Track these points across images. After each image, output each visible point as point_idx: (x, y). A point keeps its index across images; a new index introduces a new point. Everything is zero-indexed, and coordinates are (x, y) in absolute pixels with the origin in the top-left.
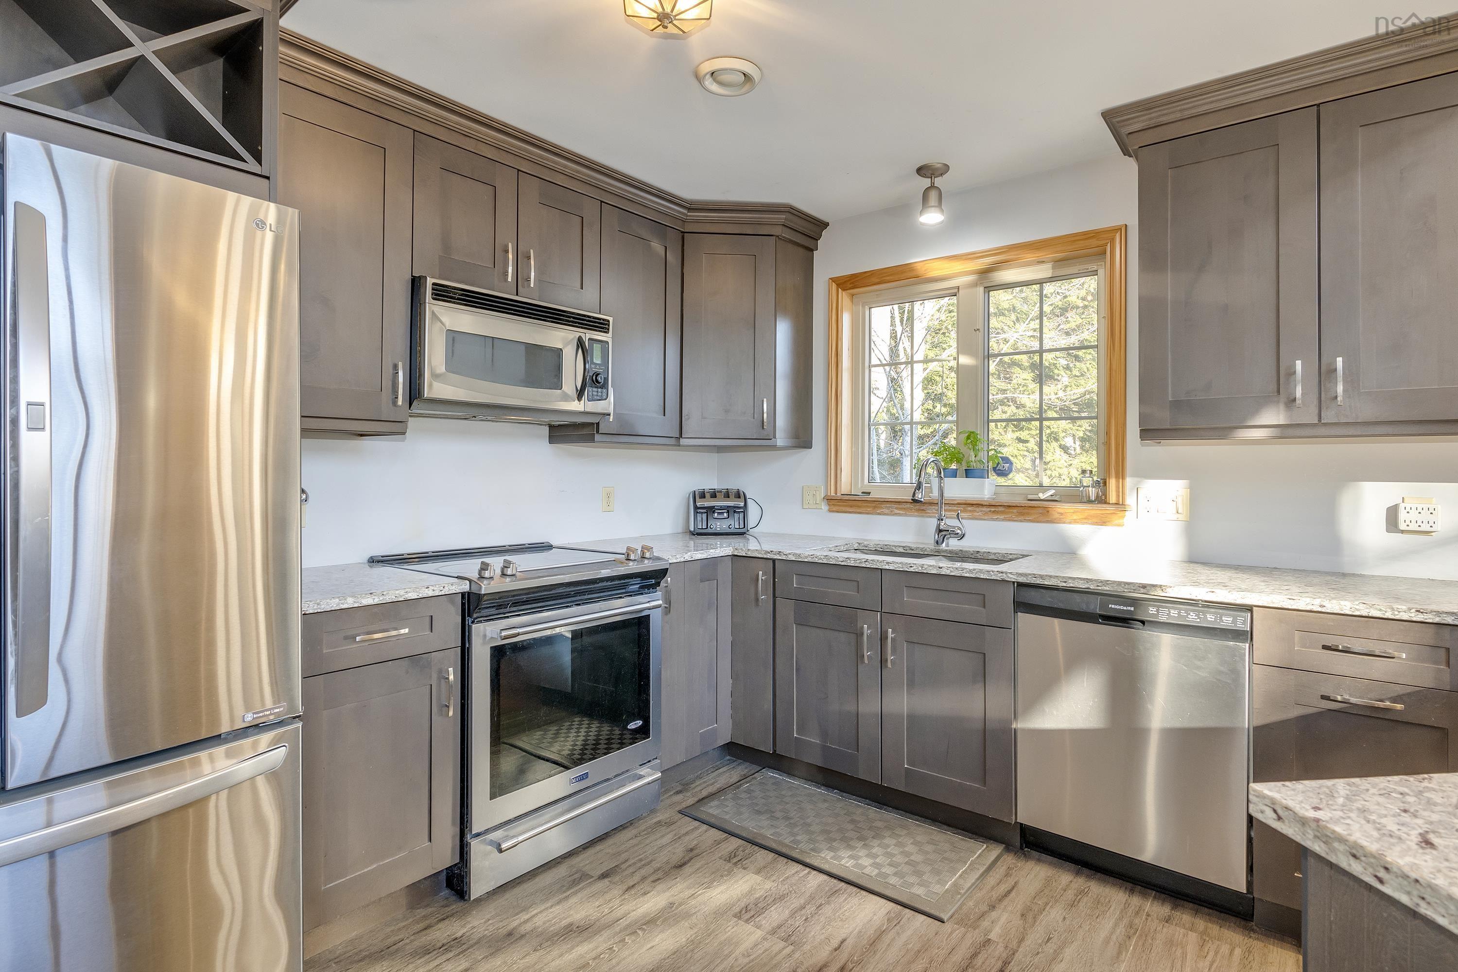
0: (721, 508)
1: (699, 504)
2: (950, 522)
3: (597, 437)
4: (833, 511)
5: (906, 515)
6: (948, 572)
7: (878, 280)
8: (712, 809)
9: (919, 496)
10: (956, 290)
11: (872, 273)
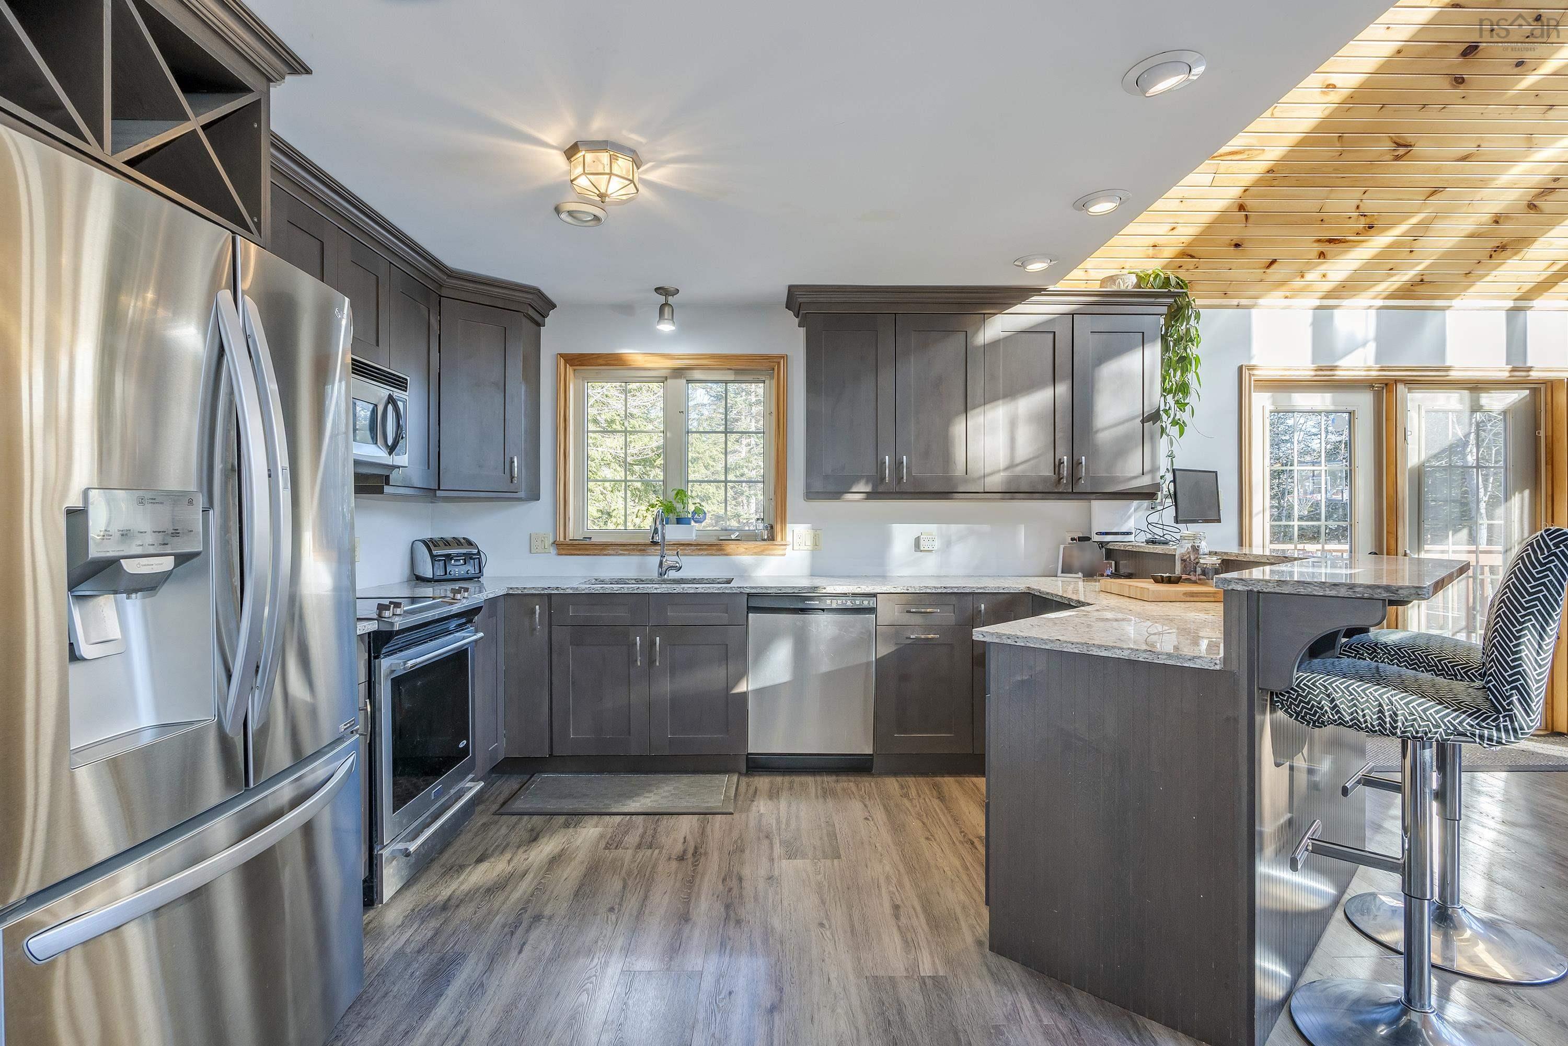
0: (457, 556)
1: (435, 553)
2: (671, 559)
4: (562, 555)
5: (629, 555)
7: (604, 362)
9: (658, 538)
10: (664, 379)
11: (599, 356)
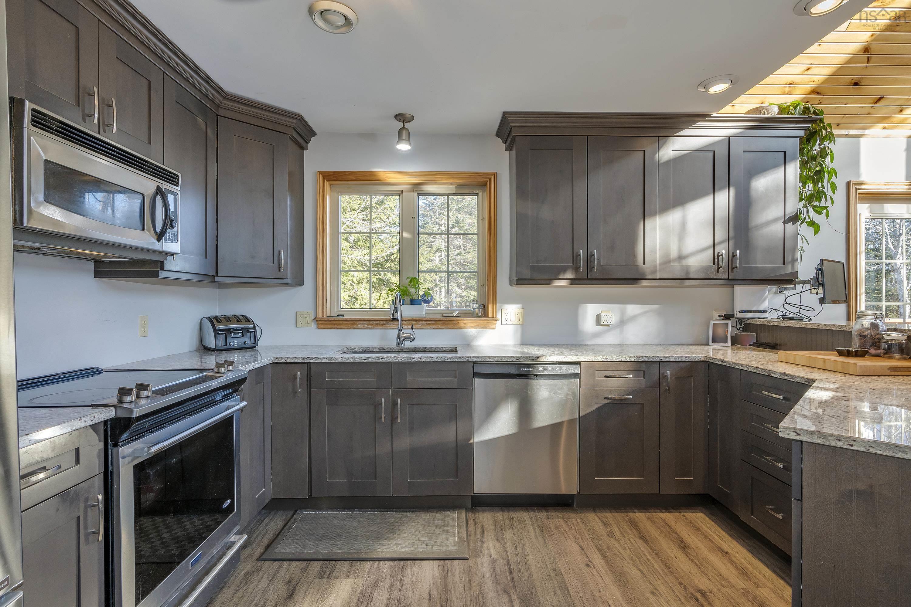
0: (237, 329)
1: (217, 328)
2: (407, 332)
3: (162, 274)
4: (321, 328)
5: (374, 328)
6: (436, 360)
7: (353, 178)
8: (281, 549)
9: (396, 316)
10: (400, 192)
11: (350, 173)
